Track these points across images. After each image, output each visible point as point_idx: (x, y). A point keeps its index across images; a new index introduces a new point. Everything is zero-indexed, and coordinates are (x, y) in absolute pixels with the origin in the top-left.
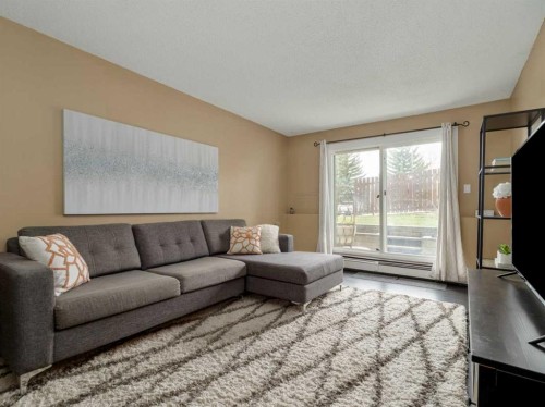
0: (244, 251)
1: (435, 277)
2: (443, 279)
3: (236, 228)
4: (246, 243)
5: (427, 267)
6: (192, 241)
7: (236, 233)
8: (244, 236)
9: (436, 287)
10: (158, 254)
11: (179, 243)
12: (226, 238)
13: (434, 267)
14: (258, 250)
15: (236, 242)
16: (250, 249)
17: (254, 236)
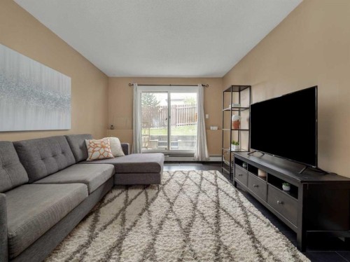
0: (102, 157)
1: (196, 160)
2: (200, 160)
3: (91, 141)
4: (102, 151)
5: (192, 155)
6: (63, 153)
7: (92, 145)
8: (100, 146)
9: (197, 165)
10: (41, 167)
11: (54, 156)
12: (84, 148)
13: (196, 155)
14: (111, 155)
15: (94, 151)
16: (106, 155)
17: (107, 145)
